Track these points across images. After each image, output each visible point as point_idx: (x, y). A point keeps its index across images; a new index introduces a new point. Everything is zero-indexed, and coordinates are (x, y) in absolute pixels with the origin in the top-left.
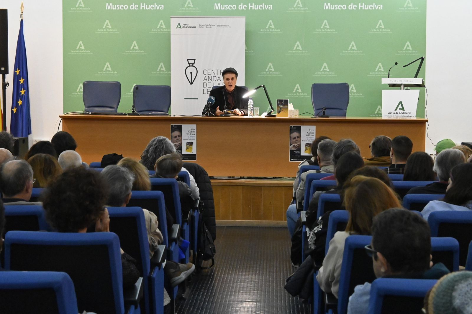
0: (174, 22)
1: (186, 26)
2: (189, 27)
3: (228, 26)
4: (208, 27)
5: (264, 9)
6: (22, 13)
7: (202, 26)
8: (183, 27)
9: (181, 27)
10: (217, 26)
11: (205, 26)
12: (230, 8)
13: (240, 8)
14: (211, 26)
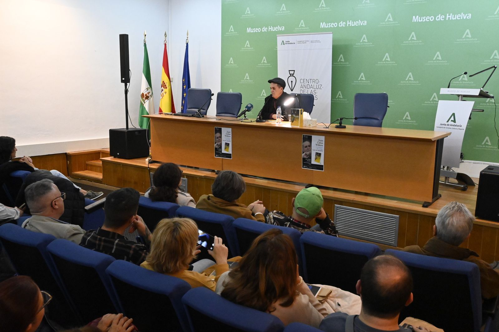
0: (280, 39)
1: (288, 42)
2: (290, 43)
3: (319, 41)
4: (304, 43)
5: (359, 25)
6: (187, 38)
7: (300, 42)
8: (286, 44)
9: (284, 44)
10: (311, 42)
11: (301, 42)
12: (332, 26)
13: (340, 25)
14: (306, 42)
